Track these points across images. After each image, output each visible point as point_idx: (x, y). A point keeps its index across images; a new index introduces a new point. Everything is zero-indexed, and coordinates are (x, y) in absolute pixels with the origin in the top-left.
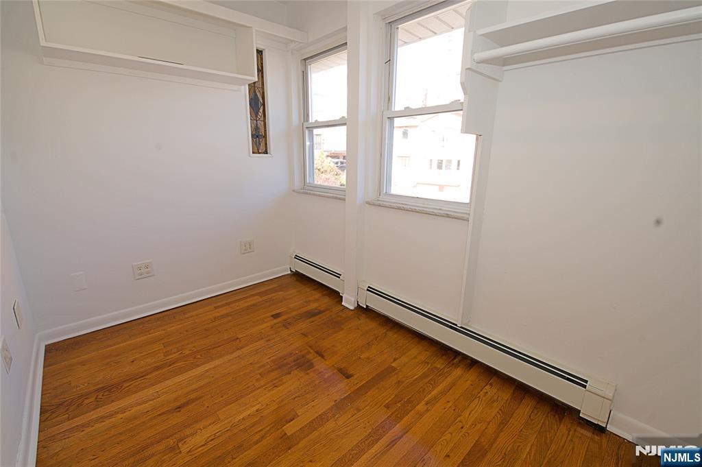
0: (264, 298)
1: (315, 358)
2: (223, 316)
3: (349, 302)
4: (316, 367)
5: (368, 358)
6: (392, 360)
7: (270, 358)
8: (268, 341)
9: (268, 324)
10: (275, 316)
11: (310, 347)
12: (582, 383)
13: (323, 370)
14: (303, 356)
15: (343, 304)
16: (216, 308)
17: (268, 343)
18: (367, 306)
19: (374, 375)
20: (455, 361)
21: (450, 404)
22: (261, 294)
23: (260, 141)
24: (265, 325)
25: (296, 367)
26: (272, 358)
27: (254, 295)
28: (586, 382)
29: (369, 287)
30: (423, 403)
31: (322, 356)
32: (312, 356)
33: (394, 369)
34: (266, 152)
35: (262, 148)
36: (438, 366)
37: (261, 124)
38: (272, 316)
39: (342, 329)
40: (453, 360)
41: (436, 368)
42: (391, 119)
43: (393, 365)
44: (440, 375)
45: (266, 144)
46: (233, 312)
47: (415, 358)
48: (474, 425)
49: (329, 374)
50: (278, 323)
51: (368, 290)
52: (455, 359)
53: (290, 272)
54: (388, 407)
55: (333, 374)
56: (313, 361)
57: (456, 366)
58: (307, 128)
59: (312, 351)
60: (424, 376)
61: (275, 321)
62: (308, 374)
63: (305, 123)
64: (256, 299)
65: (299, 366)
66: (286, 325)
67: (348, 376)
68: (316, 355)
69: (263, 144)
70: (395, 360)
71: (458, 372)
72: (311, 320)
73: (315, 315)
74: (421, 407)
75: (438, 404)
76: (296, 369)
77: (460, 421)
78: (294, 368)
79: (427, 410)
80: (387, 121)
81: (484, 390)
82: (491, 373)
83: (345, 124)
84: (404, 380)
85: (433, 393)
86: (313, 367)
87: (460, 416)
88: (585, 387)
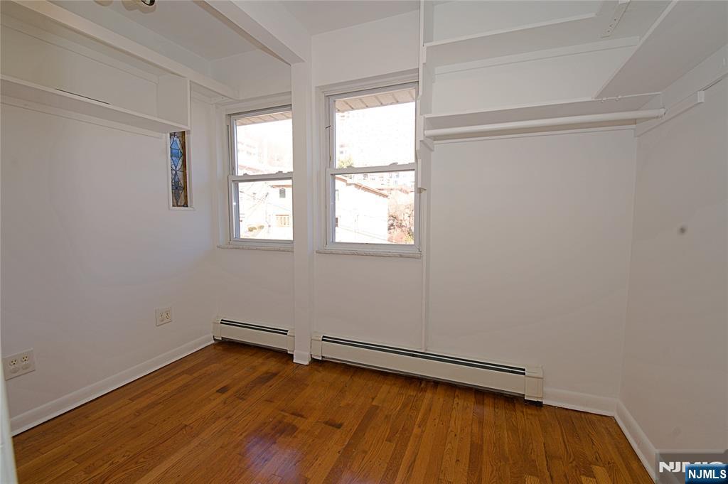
0: (195, 375)
1: (294, 420)
2: (149, 407)
3: (301, 358)
4: (301, 428)
5: (348, 405)
6: (371, 400)
7: (241, 435)
8: (228, 418)
9: (218, 401)
10: (223, 390)
11: (282, 411)
12: (521, 372)
13: (309, 428)
14: (280, 422)
15: (294, 361)
16: (132, 400)
17: (230, 421)
18: (323, 357)
19: (362, 418)
20: (423, 385)
21: (437, 420)
22: (189, 371)
23: (180, 192)
24: (214, 403)
25: (278, 435)
26: (244, 434)
27: (180, 374)
28: (524, 370)
29: (324, 337)
30: (416, 427)
31: (302, 416)
32: (289, 419)
33: (377, 407)
34: (186, 205)
35: (182, 201)
36: (412, 394)
37: (180, 174)
38: (218, 391)
39: (307, 385)
40: (420, 386)
41: (410, 395)
42: (333, 175)
43: (374, 404)
44: (417, 400)
45: (186, 196)
46: (160, 399)
47: (389, 392)
48: (462, 430)
49: (319, 431)
50: (230, 397)
51: (323, 340)
52: (421, 384)
53: (213, 342)
54: (389, 440)
55: (322, 428)
56: (294, 423)
57: (424, 390)
58: (233, 181)
59: (286, 414)
60: (405, 405)
61: (224, 396)
62: (295, 437)
63: (230, 177)
64: (185, 379)
65: (282, 432)
66: (242, 396)
67: (339, 426)
68: (293, 416)
69: (182, 196)
70: (373, 399)
71: (428, 395)
72: (268, 384)
73: (268, 379)
74: (416, 430)
75: (428, 424)
76: (280, 436)
77: (452, 431)
78: (276, 436)
79: (423, 432)
80: (330, 177)
81: (455, 402)
82: (452, 387)
83: (290, 178)
84: (390, 413)
85: (419, 416)
86: (297, 429)
87: (449, 427)
88: (524, 374)
